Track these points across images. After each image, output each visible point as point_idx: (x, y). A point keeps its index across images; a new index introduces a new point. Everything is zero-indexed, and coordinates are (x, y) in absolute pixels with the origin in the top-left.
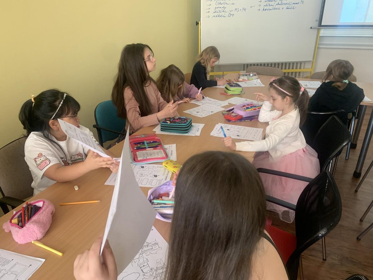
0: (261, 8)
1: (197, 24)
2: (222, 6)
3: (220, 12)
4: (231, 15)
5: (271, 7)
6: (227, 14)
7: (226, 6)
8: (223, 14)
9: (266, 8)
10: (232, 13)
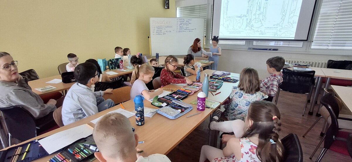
0: (178, 31)
1: (149, 37)
2: (160, 30)
3: (159, 32)
4: (164, 34)
5: (182, 31)
6: (162, 33)
7: (162, 30)
8: (161, 33)
9: (180, 31)
10: (165, 33)
